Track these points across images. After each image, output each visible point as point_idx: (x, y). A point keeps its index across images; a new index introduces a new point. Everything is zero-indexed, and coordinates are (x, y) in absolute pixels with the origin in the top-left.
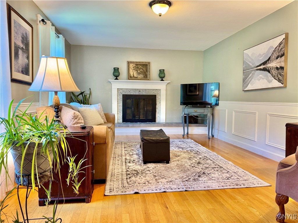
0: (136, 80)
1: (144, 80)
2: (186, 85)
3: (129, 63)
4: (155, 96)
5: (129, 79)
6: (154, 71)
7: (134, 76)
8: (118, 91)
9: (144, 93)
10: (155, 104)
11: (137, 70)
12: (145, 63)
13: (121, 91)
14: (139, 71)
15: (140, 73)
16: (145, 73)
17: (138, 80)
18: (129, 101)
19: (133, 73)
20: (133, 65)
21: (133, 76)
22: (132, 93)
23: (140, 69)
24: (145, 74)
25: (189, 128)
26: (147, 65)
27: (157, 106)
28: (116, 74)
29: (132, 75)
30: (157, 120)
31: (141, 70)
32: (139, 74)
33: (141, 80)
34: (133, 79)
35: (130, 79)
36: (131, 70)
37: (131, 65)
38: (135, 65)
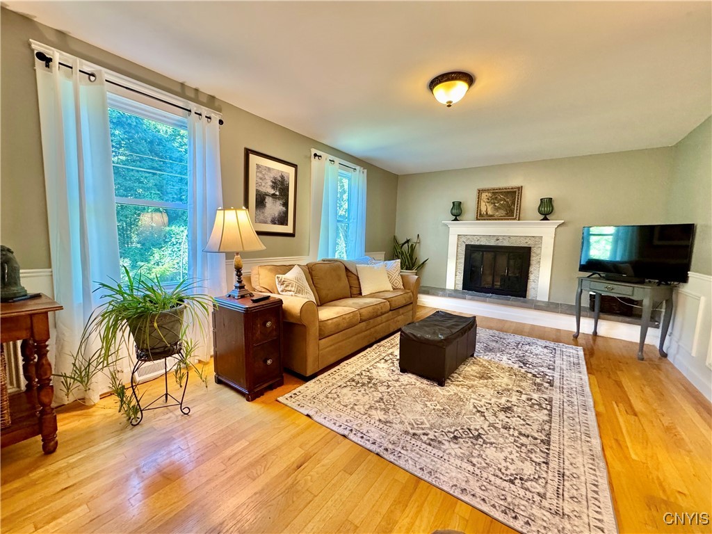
0: (490, 219)
1: (505, 219)
3: (480, 192)
4: (529, 249)
5: (477, 219)
6: (530, 200)
7: (487, 213)
8: (458, 239)
9: (506, 244)
10: (529, 265)
11: (494, 203)
12: (512, 188)
13: (463, 239)
14: (497, 205)
15: (499, 208)
16: (510, 207)
17: (493, 219)
18: (477, 256)
19: (486, 207)
20: (487, 194)
21: (485, 213)
22: (484, 242)
23: (501, 200)
24: (508, 209)
26: (515, 192)
27: (532, 269)
28: (457, 212)
29: (483, 211)
30: (531, 293)
31: (502, 202)
32: (497, 209)
33: (499, 219)
34: (485, 219)
35: (479, 220)
36: (483, 204)
37: (484, 195)
38: (490, 195)
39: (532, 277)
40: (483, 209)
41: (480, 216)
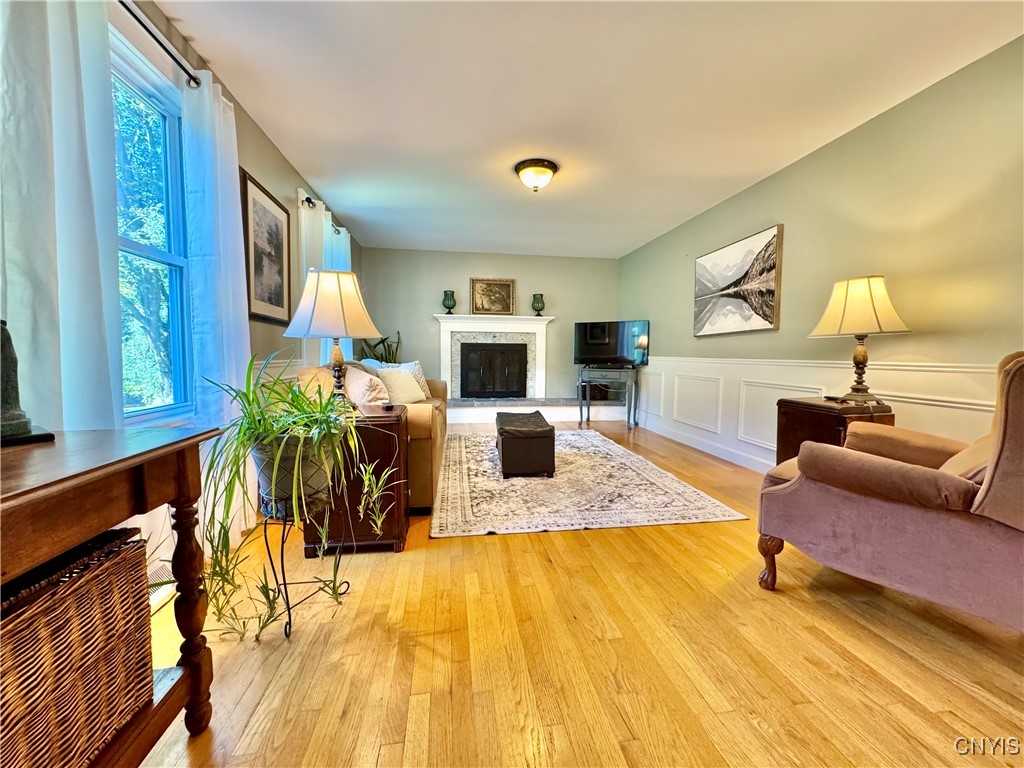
0: (487, 314)
1: (501, 314)
2: (585, 324)
3: (473, 282)
4: (525, 346)
5: (474, 313)
6: (523, 296)
7: (483, 307)
8: (452, 337)
10: (526, 362)
11: (490, 296)
12: (506, 281)
13: (458, 336)
14: (493, 298)
15: (495, 301)
16: (505, 301)
18: (473, 356)
19: (482, 300)
20: (481, 285)
21: (481, 306)
22: (481, 340)
23: (496, 293)
24: (504, 303)
25: (592, 408)
26: (509, 285)
27: (529, 366)
28: (449, 303)
30: (530, 393)
31: (497, 295)
32: (493, 302)
33: (495, 314)
34: (482, 314)
35: (476, 314)
36: (478, 296)
37: (479, 286)
38: (485, 286)
39: (529, 375)
40: (479, 303)
41: (476, 310)
